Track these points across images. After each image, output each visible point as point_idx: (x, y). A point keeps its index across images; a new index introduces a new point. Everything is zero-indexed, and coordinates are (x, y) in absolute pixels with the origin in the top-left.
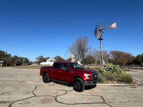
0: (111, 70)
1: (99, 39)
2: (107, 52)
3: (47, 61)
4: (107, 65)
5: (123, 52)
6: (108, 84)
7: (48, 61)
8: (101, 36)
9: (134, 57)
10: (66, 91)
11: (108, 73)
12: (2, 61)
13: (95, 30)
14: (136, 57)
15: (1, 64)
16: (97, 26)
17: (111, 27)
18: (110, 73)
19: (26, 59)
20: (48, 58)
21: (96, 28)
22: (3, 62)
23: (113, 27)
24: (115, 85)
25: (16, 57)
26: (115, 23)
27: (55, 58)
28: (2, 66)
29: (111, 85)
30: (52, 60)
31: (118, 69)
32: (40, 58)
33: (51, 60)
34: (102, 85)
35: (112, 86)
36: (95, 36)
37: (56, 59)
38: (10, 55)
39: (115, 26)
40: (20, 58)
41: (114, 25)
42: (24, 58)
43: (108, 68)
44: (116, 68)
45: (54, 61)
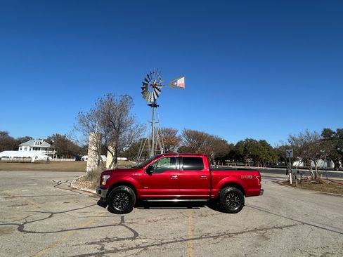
1: (150, 105)
2: (175, 132)
3: (23, 148)
5: (207, 134)
7: (26, 149)
8: (156, 97)
9: (232, 145)
10: (52, 213)
13: (144, 84)
14: (235, 145)
16: (148, 76)
17: (176, 83)
20: (28, 139)
21: (146, 80)
23: (180, 84)
26: (183, 79)
27: (48, 141)
30: (39, 146)
33: (37, 146)
36: (144, 97)
39: (183, 84)
41: (181, 82)
45: (46, 149)
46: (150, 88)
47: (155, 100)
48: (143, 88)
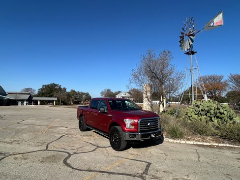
1: (187, 53)
2: (221, 77)
11: (201, 119)
12: (55, 97)
15: (54, 102)
17: (212, 24)
19: (87, 95)
22: (56, 99)
23: (217, 23)
25: (73, 91)
27: (129, 93)
28: (56, 104)
29: (195, 143)
30: (125, 96)
31: (226, 113)
32: (107, 93)
34: (176, 141)
35: (197, 145)
37: (131, 94)
38: (65, 89)
39: (220, 22)
40: (78, 93)
41: (219, 20)
42: (84, 94)
43: (202, 110)
44: (222, 111)
45: (129, 97)
46: (186, 37)
47: (191, 46)
48: (181, 37)
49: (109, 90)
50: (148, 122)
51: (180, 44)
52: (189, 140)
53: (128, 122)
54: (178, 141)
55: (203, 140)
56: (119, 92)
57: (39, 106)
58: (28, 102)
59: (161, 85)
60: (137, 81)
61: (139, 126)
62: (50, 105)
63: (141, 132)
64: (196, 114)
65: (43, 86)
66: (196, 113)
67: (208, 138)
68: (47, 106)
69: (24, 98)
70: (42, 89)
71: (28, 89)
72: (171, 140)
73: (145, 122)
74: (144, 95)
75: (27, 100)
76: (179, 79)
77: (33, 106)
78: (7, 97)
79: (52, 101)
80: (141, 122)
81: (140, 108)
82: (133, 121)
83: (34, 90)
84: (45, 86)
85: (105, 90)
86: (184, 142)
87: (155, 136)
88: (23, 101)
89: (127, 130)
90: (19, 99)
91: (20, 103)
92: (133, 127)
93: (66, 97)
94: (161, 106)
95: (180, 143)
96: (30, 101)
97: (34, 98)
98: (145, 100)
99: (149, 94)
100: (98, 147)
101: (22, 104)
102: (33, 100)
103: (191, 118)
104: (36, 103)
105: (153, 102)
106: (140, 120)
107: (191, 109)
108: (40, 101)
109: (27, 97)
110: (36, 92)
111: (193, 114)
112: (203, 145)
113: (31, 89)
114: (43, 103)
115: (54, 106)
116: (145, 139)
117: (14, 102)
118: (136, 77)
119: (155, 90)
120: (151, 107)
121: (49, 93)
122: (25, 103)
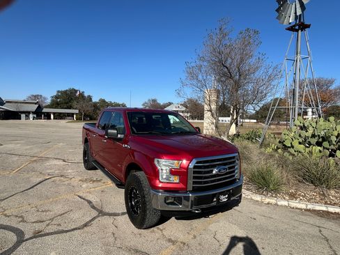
0: (326, 144)
4: (314, 125)
6: (294, 204)
11: (311, 153)
15: (75, 116)
18: (319, 155)
22: (77, 111)
24: (332, 209)
25: (103, 101)
28: (77, 119)
29: (310, 206)
30: (177, 109)
32: (151, 105)
33: (175, 109)
34: (267, 200)
35: (314, 212)
36: (279, 17)
38: (90, 98)
40: (111, 104)
42: (119, 105)
43: (313, 136)
45: (183, 112)
49: (154, 101)
50: (214, 166)
51: (277, 14)
52: (293, 196)
53: (164, 166)
54: (273, 201)
55: (324, 199)
56: (170, 104)
57: (52, 121)
58: (35, 116)
59: (237, 91)
60: (195, 82)
61: (191, 175)
62: (68, 121)
63: (195, 190)
64: (300, 143)
65: (58, 92)
66: (300, 140)
67: (333, 192)
68: (63, 122)
69: (29, 110)
70: (57, 97)
71: (36, 97)
72: (258, 198)
73: (205, 167)
74: (206, 107)
75: (33, 113)
76: (270, 79)
77: (43, 121)
78: (5, 107)
79: (72, 115)
80: (195, 167)
81: (198, 131)
82: (175, 164)
83: (45, 99)
84: (61, 92)
85: (149, 100)
86: (284, 203)
87: (229, 198)
88: (27, 113)
89: (160, 185)
90: (22, 110)
91: (23, 116)
92: (176, 179)
93: (91, 109)
94: (234, 125)
95: (276, 204)
96: (39, 114)
97: (45, 110)
98: (207, 115)
99: (214, 107)
100: (102, 213)
101: (27, 117)
102: (44, 113)
103: (292, 150)
104: (48, 116)
105: (220, 119)
106: (194, 161)
107: (290, 133)
108: (54, 114)
109: (34, 107)
110: (49, 101)
111: (296, 143)
112: (328, 213)
113: (41, 96)
114: (59, 116)
115: (75, 122)
116: (204, 206)
117: (14, 115)
118: (192, 75)
119: (224, 99)
120: (216, 127)
121: (67, 103)
122: (31, 116)
